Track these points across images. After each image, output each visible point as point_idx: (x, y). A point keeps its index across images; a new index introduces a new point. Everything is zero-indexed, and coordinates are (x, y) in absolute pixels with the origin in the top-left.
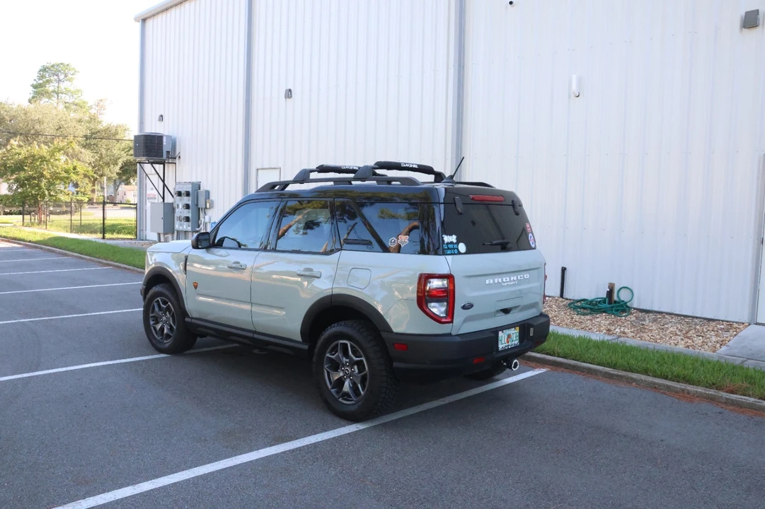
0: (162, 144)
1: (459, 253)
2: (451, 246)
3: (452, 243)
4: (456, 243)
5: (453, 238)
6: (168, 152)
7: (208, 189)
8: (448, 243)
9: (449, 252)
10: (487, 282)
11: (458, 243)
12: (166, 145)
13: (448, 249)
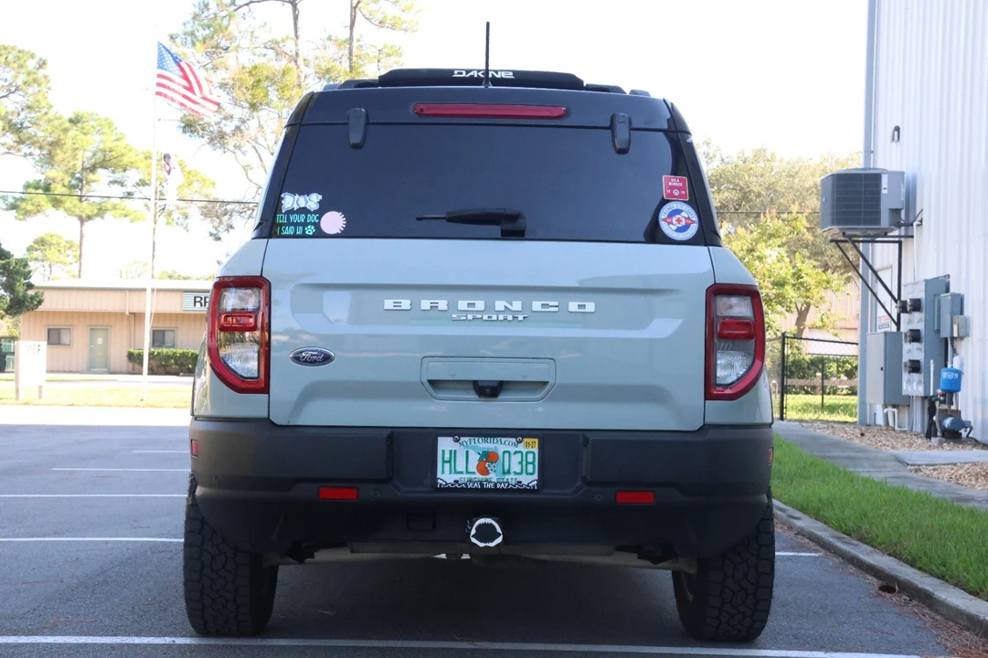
0: (879, 192)
1: (320, 234)
2: (295, 218)
3: (304, 211)
4: (315, 212)
5: (313, 201)
6: (896, 212)
7: (962, 292)
8: (291, 212)
9: (290, 231)
10: (389, 304)
11: (322, 210)
12: (889, 196)
13: (289, 224)
